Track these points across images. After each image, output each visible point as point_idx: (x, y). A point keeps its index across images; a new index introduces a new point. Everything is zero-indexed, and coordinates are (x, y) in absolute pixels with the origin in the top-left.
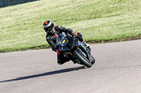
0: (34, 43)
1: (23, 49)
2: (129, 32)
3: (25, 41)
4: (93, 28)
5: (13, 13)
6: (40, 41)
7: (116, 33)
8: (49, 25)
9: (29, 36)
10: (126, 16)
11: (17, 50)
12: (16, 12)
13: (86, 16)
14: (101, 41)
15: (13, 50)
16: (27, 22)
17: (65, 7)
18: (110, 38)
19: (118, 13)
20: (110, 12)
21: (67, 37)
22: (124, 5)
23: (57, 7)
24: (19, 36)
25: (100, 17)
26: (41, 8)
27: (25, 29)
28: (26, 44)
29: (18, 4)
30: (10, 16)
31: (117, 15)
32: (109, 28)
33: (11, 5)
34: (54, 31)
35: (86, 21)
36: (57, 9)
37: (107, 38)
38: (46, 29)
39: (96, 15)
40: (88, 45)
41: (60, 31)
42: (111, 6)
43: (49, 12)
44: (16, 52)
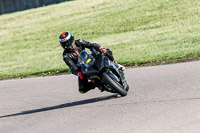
0: (39, 67)
1: (23, 76)
2: (173, 51)
3: (25, 65)
4: (122, 46)
5: (9, 25)
6: (47, 65)
7: (155, 52)
8: (68, 38)
9: (32, 56)
10: (169, 29)
11: (14, 77)
12: (14, 23)
13: (113, 29)
14: (133, 64)
15: (9, 78)
16: (28, 37)
17: (83, 16)
18: (147, 60)
19: (158, 24)
20: (147, 22)
21: (93, 54)
22: (166, 12)
23: (72, 15)
24: (17, 57)
25: (132, 29)
26: (49, 17)
27: (25, 47)
28: (28, 68)
29: (16, 11)
30: (5, 28)
31: (157, 27)
32: (145, 45)
33: (6, 13)
34: (74, 46)
35: (112, 36)
36: (71, 19)
37: (142, 60)
38: (63, 44)
39: (126, 27)
40: (120, 66)
41: (82, 46)
42: (148, 14)
43: (60, 23)
44: (13, 80)
